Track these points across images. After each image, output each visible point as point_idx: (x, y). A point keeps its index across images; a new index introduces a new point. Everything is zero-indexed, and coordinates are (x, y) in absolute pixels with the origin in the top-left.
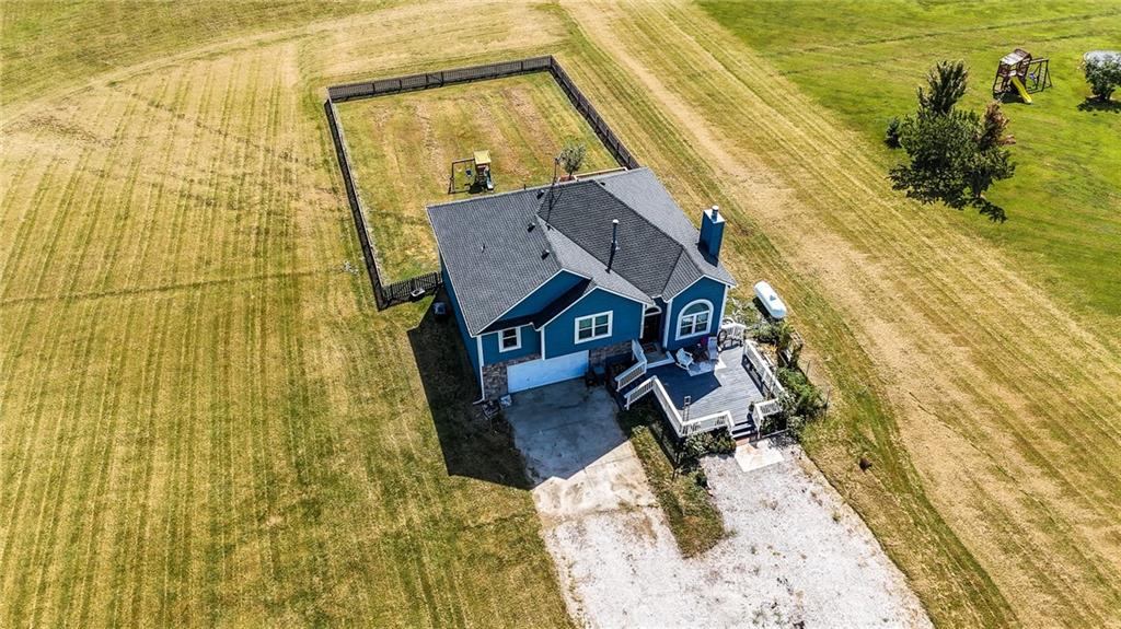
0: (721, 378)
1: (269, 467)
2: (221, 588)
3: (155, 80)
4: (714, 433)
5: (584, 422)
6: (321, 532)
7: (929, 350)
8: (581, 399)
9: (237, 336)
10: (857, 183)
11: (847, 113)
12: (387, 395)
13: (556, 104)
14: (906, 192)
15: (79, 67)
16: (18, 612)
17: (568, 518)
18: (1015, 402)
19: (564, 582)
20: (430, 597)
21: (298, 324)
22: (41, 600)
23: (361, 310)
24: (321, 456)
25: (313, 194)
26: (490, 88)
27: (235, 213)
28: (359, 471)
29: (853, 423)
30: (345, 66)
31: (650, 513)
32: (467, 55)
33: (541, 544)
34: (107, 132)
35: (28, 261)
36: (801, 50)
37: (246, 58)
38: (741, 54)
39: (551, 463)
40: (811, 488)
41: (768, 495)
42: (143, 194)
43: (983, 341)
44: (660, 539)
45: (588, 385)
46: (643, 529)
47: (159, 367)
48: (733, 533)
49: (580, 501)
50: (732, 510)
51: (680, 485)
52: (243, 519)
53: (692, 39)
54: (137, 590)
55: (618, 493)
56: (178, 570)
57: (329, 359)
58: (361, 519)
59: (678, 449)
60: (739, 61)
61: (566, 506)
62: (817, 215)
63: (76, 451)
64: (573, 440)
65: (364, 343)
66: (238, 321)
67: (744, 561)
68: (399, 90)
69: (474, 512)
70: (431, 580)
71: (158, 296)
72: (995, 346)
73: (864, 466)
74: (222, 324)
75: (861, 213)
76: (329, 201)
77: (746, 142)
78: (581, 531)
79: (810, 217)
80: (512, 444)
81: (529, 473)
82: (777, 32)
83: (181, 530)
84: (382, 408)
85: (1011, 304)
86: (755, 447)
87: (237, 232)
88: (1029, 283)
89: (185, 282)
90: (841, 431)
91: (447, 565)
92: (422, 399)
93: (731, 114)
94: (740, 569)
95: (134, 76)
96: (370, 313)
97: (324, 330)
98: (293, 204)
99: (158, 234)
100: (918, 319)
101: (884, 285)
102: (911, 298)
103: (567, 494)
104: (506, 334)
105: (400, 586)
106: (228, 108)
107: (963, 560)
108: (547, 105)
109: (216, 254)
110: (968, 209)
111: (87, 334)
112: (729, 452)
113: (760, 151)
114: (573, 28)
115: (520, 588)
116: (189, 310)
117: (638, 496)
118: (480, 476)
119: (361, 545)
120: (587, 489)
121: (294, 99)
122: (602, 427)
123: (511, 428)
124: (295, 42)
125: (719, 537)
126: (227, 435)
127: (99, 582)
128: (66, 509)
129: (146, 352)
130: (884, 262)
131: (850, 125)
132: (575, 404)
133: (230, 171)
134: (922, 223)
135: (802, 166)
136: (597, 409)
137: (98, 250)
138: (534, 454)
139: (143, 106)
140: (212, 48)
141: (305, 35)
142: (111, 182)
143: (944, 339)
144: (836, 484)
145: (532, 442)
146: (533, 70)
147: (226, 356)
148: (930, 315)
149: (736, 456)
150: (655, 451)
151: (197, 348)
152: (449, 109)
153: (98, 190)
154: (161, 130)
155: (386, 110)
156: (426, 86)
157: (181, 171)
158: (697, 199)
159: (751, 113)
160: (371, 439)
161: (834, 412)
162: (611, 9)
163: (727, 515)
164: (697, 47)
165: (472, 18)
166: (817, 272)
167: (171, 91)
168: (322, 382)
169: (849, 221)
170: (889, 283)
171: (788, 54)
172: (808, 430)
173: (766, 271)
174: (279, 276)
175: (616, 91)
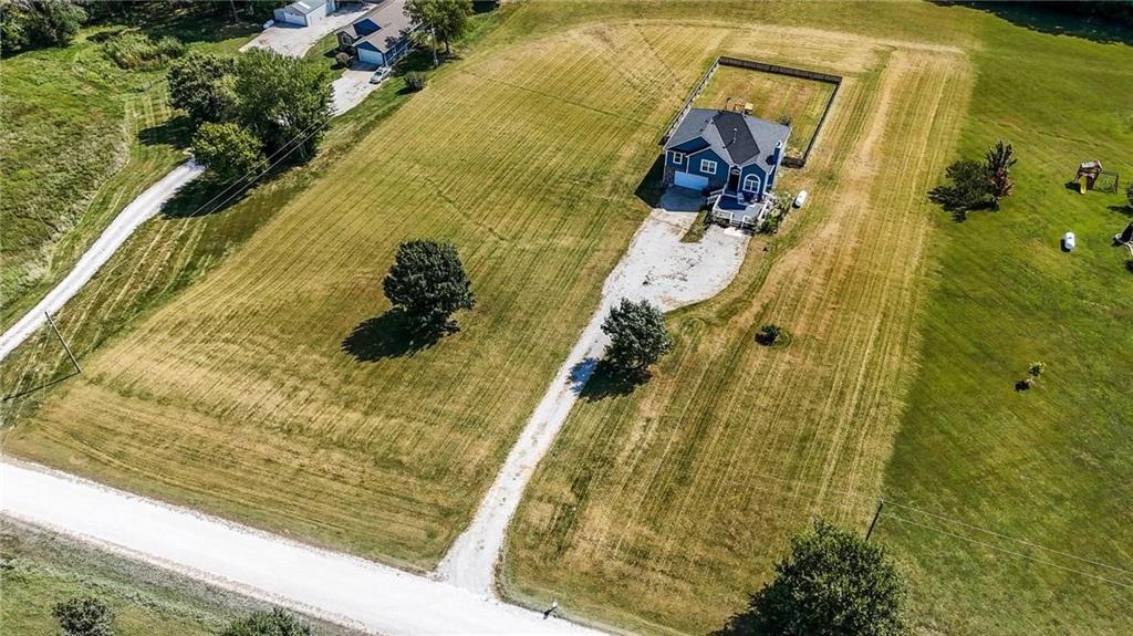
0: (747, 209)
1: (586, 170)
3: (654, 29)
4: (724, 220)
5: (690, 202)
6: (587, 190)
7: (842, 238)
8: (697, 196)
9: (606, 134)
13: (820, 101)
14: (931, 196)
15: (630, 12)
17: (657, 219)
18: (848, 263)
19: (640, 229)
20: (602, 215)
21: (629, 138)
23: (652, 142)
24: (603, 174)
25: (674, 98)
26: (798, 82)
27: (640, 94)
28: (609, 182)
29: (779, 240)
30: (741, 49)
31: (683, 230)
32: (806, 63)
33: (643, 220)
34: (619, 46)
35: (561, 84)
36: (996, 123)
37: (701, 31)
38: (955, 115)
39: (667, 206)
40: (740, 246)
41: (723, 241)
42: (615, 74)
43: (869, 245)
44: (678, 235)
46: (676, 232)
48: (700, 243)
49: (666, 218)
50: (707, 238)
51: (699, 227)
52: (570, 178)
53: (941, 96)
54: (533, 180)
55: (679, 222)
57: (628, 151)
59: (709, 219)
60: (949, 115)
61: (660, 217)
62: (873, 186)
63: (539, 143)
64: (681, 204)
65: (644, 151)
66: (611, 129)
67: (695, 248)
68: (755, 69)
69: (632, 205)
70: (606, 212)
71: (592, 111)
72: (871, 249)
73: (765, 249)
74: (605, 128)
75: (894, 193)
76: (678, 103)
77: (888, 149)
78: (658, 224)
79: (869, 185)
80: (660, 196)
81: (658, 205)
82: (999, 109)
83: (552, 173)
84: (631, 171)
86: (736, 230)
87: (635, 101)
88: (924, 242)
89: (604, 110)
90: (771, 240)
91: (613, 212)
92: (645, 173)
93: (901, 135)
94: (692, 249)
95: (648, 24)
96: (654, 144)
97: (635, 143)
98: (664, 99)
99: (608, 91)
100: (855, 230)
101: (860, 217)
102: (863, 225)
103: (664, 214)
104: (676, 155)
105: (596, 210)
106: (675, 51)
107: (762, 279)
108: (815, 99)
109: (621, 106)
111: (563, 114)
113: (887, 153)
114: (881, 68)
115: (627, 225)
116: (598, 119)
117: (684, 225)
118: (642, 199)
119: (595, 197)
120: (671, 217)
121: (705, 57)
122: (694, 206)
123: (664, 193)
124: (731, 30)
125: (695, 242)
126: (582, 158)
127: (525, 174)
128: (528, 155)
130: (874, 211)
133: (652, 78)
134: (917, 207)
135: (899, 168)
137: (585, 89)
138: (665, 202)
139: (642, 38)
140: (691, 21)
141: (739, 28)
142: (607, 66)
143: (854, 239)
144: (749, 249)
145: (667, 198)
146: (829, 82)
147: (599, 137)
148: (862, 232)
149: (726, 229)
150: (702, 218)
151: (592, 131)
152: (768, 85)
153: (601, 67)
154: (641, 52)
155: (739, 75)
156: (769, 72)
157: (634, 71)
158: (829, 160)
159: (912, 139)
160: (621, 176)
161: (777, 236)
162: (918, 66)
163: (704, 238)
164: (936, 101)
165: (833, 46)
166: (839, 202)
167: (658, 36)
168: (620, 156)
169: (885, 194)
170: (863, 217)
171: (984, 122)
172: (759, 234)
173: (818, 192)
174: (636, 121)
175: (858, 105)
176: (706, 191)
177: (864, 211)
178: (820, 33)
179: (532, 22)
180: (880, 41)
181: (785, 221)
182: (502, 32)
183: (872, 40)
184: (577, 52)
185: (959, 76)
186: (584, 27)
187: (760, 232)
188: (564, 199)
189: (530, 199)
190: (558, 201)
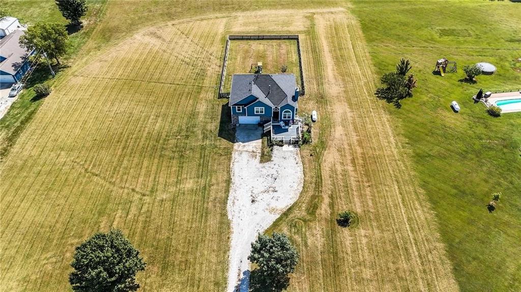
0: (289, 130)
1: (181, 127)
2: (165, 146)
3: (184, 25)
4: (280, 141)
5: (253, 133)
6: (188, 141)
7: (348, 136)
8: (255, 129)
9: (183, 98)
10: (365, 90)
11: (380, 69)
12: (212, 118)
13: (293, 51)
14: (377, 96)
15: (166, 18)
17: (240, 151)
18: (359, 150)
19: (232, 161)
20: (204, 157)
21: (198, 98)
24: (193, 127)
25: (214, 66)
26: (276, 42)
27: (193, 68)
28: (199, 132)
29: (315, 147)
30: (238, 28)
31: (258, 154)
32: (275, 30)
33: (231, 154)
34: (168, 39)
35: (142, 71)
36: (382, 46)
37: (211, 22)
38: (361, 44)
39: (241, 139)
40: (296, 157)
41: (285, 156)
42: (173, 58)
43: (364, 137)
44: (257, 159)
45: (258, 126)
46: (254, 156)
47: (164, 101)
48: (272, 161)
49: (244, 148)
50: (275, 157)
51: (267, 150)
52: (173, 135)
53: (349, 36)
54: (149, 143)
55: (253, 149)
56: (157, 141)
57: (202, 108)
58: (197, 140)
59: (271, 143)
60: (359, 46)
61: (240, 148)
62: (346, 97)
63: (143, 115)
64: (249, 136)
65: (211, 106)
66: (185, 95)
67: (271, 166)
68: (250, 39)
69: (220, 145)
70: (206, 155)
71: (169, 85)
72: (366, 138)
73: (311, 155)
74: (181, 95)
75: (359, 99)
76: (217, 69)
77: (341, 73)
78: (241, 154)
79: (343, 97)
80: (234, 134)
81: (235, 140)
82: (379, 38)
83: (160, 135)
84: (209, 120)
85: (380, 130)
86: (289, 146)
87: (192, 73)
88: (390, 126)
89: (176, 83)
90: (311, 148)
91: (210, 153)
92: (219, 120)
93: (343, 63)
95: (180, 23)
96: (215, 99)
97: (204, 101)
98: (208, 68)
99: (173, 70)
100: (351, 127)
101: (349, 118)
102: (354, 123)
103: (242, 146)
104: (238, 107)
105: (199, 154)
106: (201, 37)
107: (319, 177)
108: (290, 51)
109: (185, 77)
110: (391, 104)
111: (151, 91)
112: (282, 146)
113: (343, 76)
114: (313, 26)
115: (223, 160)
116: (175, 90)
117: (257, 150)
118: (225, 139)
119: (194, 146)
120: (247, 146)
121: (220, 37)
122: (257, 135)
123: (236, 131)
124: (226, 18)
125: (269, 161)
126: (175, 119)
127: (142, 140)
128: (139, 126)
129: (163, 97)
130: (355, 113)
131: (377, 73)
133: (196, 56)
134: (374, 105)
135: (352, 82)
136: (258, 131)
137: (158, 71)
138: (239, 137)
139: (179, 32)
140: (203, 17)
141: (230, 17)
142: (166, 54)
143: (354, 134)
144: (302, 157)
145: (239, 135)
146: (292, 39)
147: (180, 102)
148: (355, 128)
150: (266, 143)
151: (174, 99)
152: (261, 47)
153: (162, 55)
154: (182, 41)
155: (243, 45)
156: (258, 39)
157: (183, 53)
158: (315, 86)
159: (349, 64)
160: (205, 126)
161: (313, 144)
162: (330, 21)
163: (273, 157)
164: (349, 39)
165: (283, 18)
166: (334, 112)
167: (188, 29)
168: (199, 112)
169: (354, 101)
170: (351, 118)
171: (377, 46)
172: (303, 145)
173: (321, 109)
174: (198, 86)
175: (313, 50)
176: (261, 124)
177: (349, 115)
178: (273, 12)
179: (108, 34)
180: (305, 11)
181: (312, 132)
182: (91, 43)
183: (301, 11)
184: (144, 48)
185: (351, 23)
186: (143, 31)
187: (303, 144)
188: (175, 152)
189: (152, 158)
190: (171, 155)
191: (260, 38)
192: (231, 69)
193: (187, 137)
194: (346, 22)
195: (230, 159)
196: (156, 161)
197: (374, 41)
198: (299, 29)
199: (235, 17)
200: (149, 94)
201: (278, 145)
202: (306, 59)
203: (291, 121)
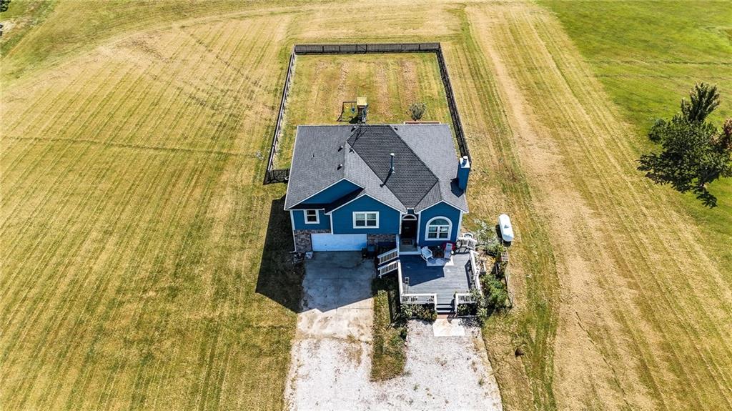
0: (447, 271)
1: (162, 262)
2: (107, 325)
3: (204, 28)
4: (425, 306)
5: (350, 280)
6: (172, 307)
7: (606, 286)
8: (355, 265)
9: (181, 184)
10: (612, 160)
11: (630, 109)
12: (244, 237)
13: (431, 75)
14: (646, 173)
15: (171, 15)
16: (8, 310)
17: (313, 336)
18: (652, 337)
19: (291, 375)
20: (211, 361)
21: (217, 183)
22: (20, 306)
23: (254, 182)
24: (192, 263)
25: (259, 108)
26: (393, 58)
27: (213, 112)
28: (208, 277)
29: (525, 323)
30: (312, 33)
31: (364, 346)
32: (389, 35)
33: (288, 348)
34: (167, 55)
35: (98, 120)
36: (619, 61)
37: (260, 20)
38: (574, 60)
39: (318, 300)
40: (474, 358)
41: (443, 355)
42: (172, 92)
43: (651, 289)
44: (362, 365)
45: (363, 257)
46: (355, 356)
47: (134, 192)
48: (408, 374)
49: (325, 328)
50: (415, 358)
51: (389, 334)
52: (137, 289)
53: (543, 43)
54: (67, 313)
55: (351, 329)
56: (90, 309)
57: (223, 207)
58: (195, 305)
59: (398, 310)
60: (569, 63)
61: (315, 329)
62: (571, 177)
63: (73, 229)
64: (339, 288)
65: (246, 202)
66: (186, 175)
67: (406, 393)
68: (339, 52)
69: (259, 318)
70: (217, 352)
71: (152, 152)
72: (658, 294)
73: (517, 354)
74: (177, 175)
75: (604, 181)
76: (267, 113)
77: (546, 119)
78: (317, 346)
79: (566, 177)
80: (301, 283)
81: (303, 303)
82: (608, 46)
83: (102, 286)
84: (237, 243)
85: (686, 266)
86: (450, 322)
87: (209, 123)
88: (709, 256)
89: (168, 147)
90: (514, 326)
91: (229, 346)
92: (262, 243)
93: (545, 98)
94: (401, 397)
95: (197, 24)
96: (258, 184)
97: (229, 189)
98: (247, 112)
99: (168, 117)
100: (608, 263)
101: (596, 234)
102: (611, 248)
103: (320, 321)
104: (310, 213)
105: (198, 350)
106: (238, 49)
108: (424, 75)
109: (192, 134)
110: (688, 193)
111: (107, 166)
112: (430, 321)
113: (552, 126)
114: (465, 26)
115: (264, 371)
116: (163, 163)
117: (362, 334)
118: (272, 297)
119: (189, 320)
120: (332, 321)
121: (275, 49)
122: (360, 285)
123: (305, 273)
124: (292, 15)
125: (398, 374)
126: (149, 239)
127: (51, 304)
128: (54, 260)
129: (132, 182)
130: (605, 219)
131: (628, 119)
132: (351, 266)
133: (221, 87)
134: (647, 196)
135: (578, 141)
136: (362, 273)
137: (134, 120)
138: (311, 292)
139: (193, 41)
140: (244, 13)
141: (299, 11)
142: (158, 83)
143: (621, 281)
144: (493, 360)
145: (313, 285)
146: (426, 51)
147: (170, 194)
148: (619, 262)
149: (434, 324)
150: (385, 309)
151: (158, 185)
152: (363, 68)
153: (150, 87)
155: (325, 63)
156: (356, 52)
157: (196, 82)
158: (493, 152)
159: (559, 100)
160: (223, 259)
161: (515, 312)
162: (498, 17)
163: (409, 360)
164: (544, 50)
165: (404, 12)
166: (551, 216)
167: (212, 35)
168: (213, 220)
169: (593, 185)
170: (600, 234)
171: (608, 63)
172: (491, 319)
173: (516, 208)
174: (219, 153)
175: (474, 72)
176: (370, 253)
177: (593, 223)
181: (508, 277)
182: (6, 64)
184: (114, 72)
185: (542, 20)
186: (116, 40)
187: (489, 314)
188: (132, 342)
189: (65, 364)
190: (121, 353)
191: (359, 49)
192: (298, 114)
193: (174, 292)
194: (530, 19)
195: (283, 367)
196: (73, 374)
197: (598, 53)
198: (437, 33)
199: (310, 13)
200: (100, 176)
201: (418, 319)
202: (462, 91)
203: (449, 246)
